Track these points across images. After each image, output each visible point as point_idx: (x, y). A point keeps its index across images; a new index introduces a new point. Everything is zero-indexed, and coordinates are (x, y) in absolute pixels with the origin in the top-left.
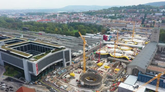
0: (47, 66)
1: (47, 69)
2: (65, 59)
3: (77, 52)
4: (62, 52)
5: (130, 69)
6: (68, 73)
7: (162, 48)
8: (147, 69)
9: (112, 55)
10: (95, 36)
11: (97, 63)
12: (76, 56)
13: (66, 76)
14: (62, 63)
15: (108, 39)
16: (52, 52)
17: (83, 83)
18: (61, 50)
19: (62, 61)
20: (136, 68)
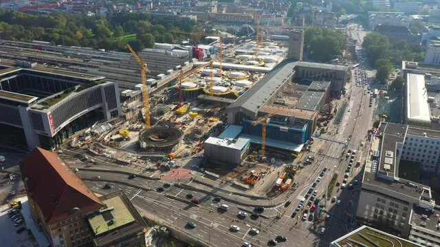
0: (70, 119)
1: (70, 124)
2: (106, 104)
3: (134, 89)
4: (99, 89)
5: (231, 113)
6: (115, 131)
7: (304, 71)
8: (259, 112)
9: (207, 91)
10: (176, 48)
11: (177, 108)
12: (130, 97)
13: (111, 136)
14: (101, 111)
15: (205, 56)
16: (78, 90)
17: (144, 145)
18: (97, 84)
19: (100, 108)
20: (241, 110)
